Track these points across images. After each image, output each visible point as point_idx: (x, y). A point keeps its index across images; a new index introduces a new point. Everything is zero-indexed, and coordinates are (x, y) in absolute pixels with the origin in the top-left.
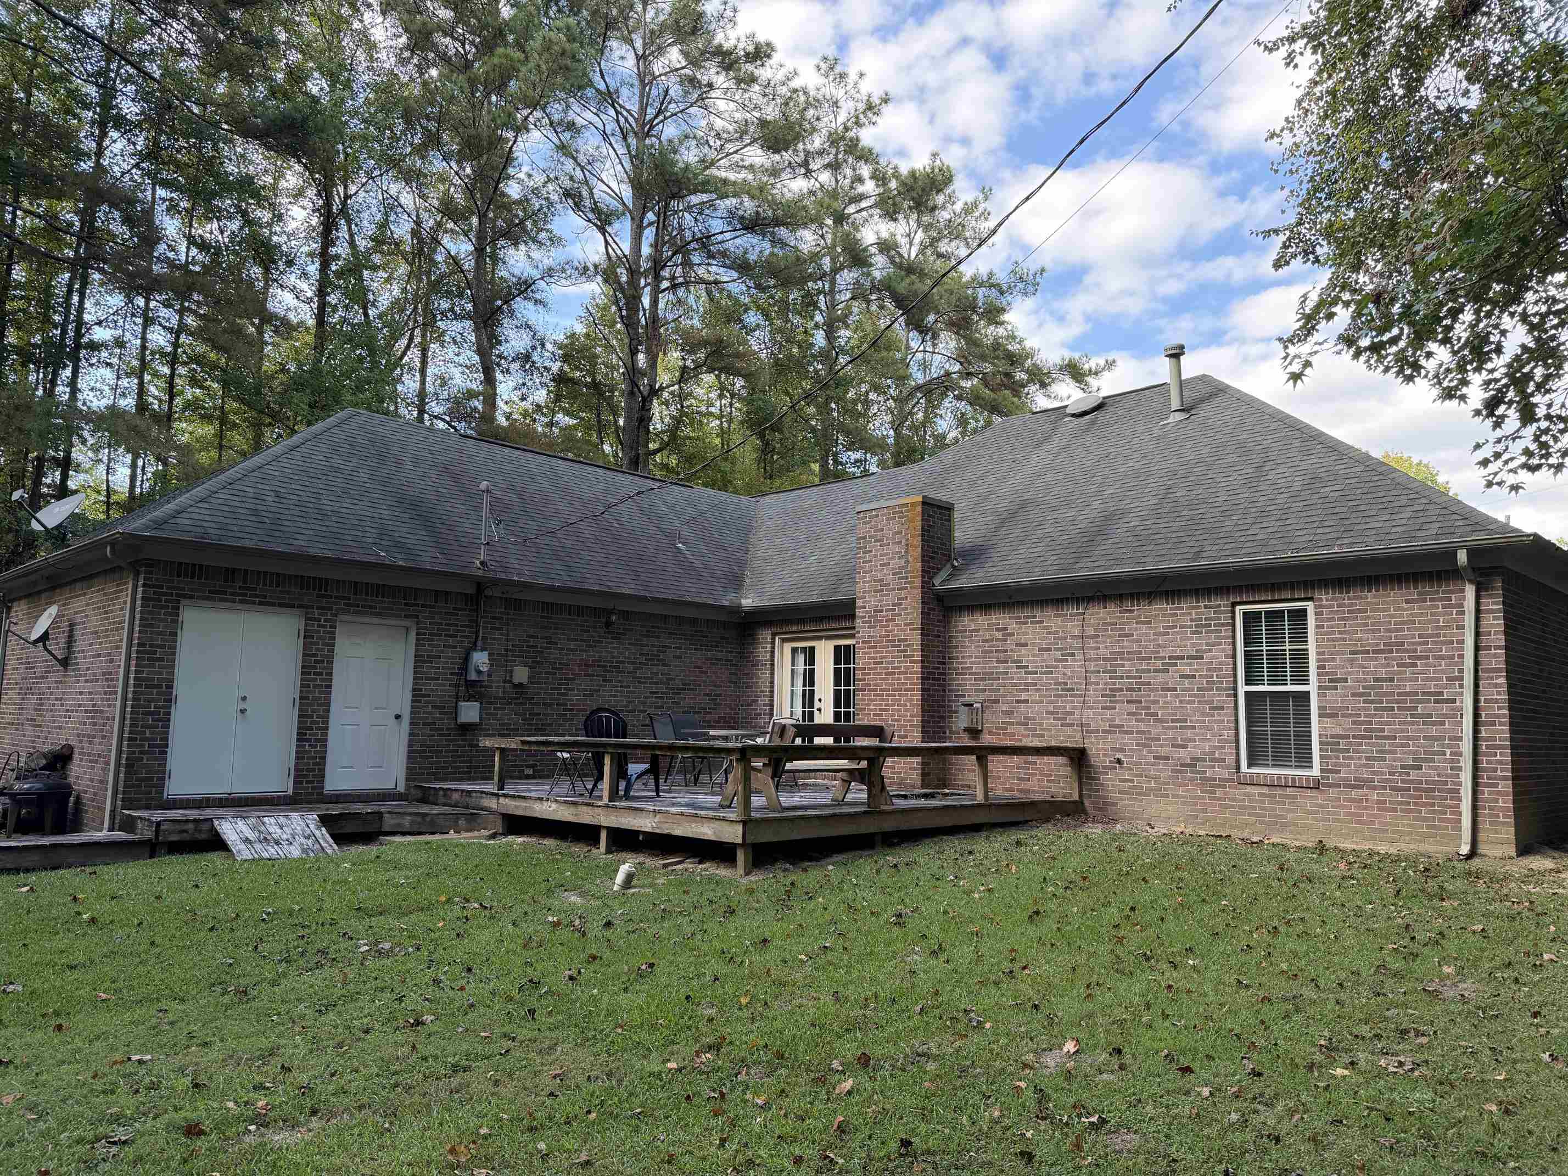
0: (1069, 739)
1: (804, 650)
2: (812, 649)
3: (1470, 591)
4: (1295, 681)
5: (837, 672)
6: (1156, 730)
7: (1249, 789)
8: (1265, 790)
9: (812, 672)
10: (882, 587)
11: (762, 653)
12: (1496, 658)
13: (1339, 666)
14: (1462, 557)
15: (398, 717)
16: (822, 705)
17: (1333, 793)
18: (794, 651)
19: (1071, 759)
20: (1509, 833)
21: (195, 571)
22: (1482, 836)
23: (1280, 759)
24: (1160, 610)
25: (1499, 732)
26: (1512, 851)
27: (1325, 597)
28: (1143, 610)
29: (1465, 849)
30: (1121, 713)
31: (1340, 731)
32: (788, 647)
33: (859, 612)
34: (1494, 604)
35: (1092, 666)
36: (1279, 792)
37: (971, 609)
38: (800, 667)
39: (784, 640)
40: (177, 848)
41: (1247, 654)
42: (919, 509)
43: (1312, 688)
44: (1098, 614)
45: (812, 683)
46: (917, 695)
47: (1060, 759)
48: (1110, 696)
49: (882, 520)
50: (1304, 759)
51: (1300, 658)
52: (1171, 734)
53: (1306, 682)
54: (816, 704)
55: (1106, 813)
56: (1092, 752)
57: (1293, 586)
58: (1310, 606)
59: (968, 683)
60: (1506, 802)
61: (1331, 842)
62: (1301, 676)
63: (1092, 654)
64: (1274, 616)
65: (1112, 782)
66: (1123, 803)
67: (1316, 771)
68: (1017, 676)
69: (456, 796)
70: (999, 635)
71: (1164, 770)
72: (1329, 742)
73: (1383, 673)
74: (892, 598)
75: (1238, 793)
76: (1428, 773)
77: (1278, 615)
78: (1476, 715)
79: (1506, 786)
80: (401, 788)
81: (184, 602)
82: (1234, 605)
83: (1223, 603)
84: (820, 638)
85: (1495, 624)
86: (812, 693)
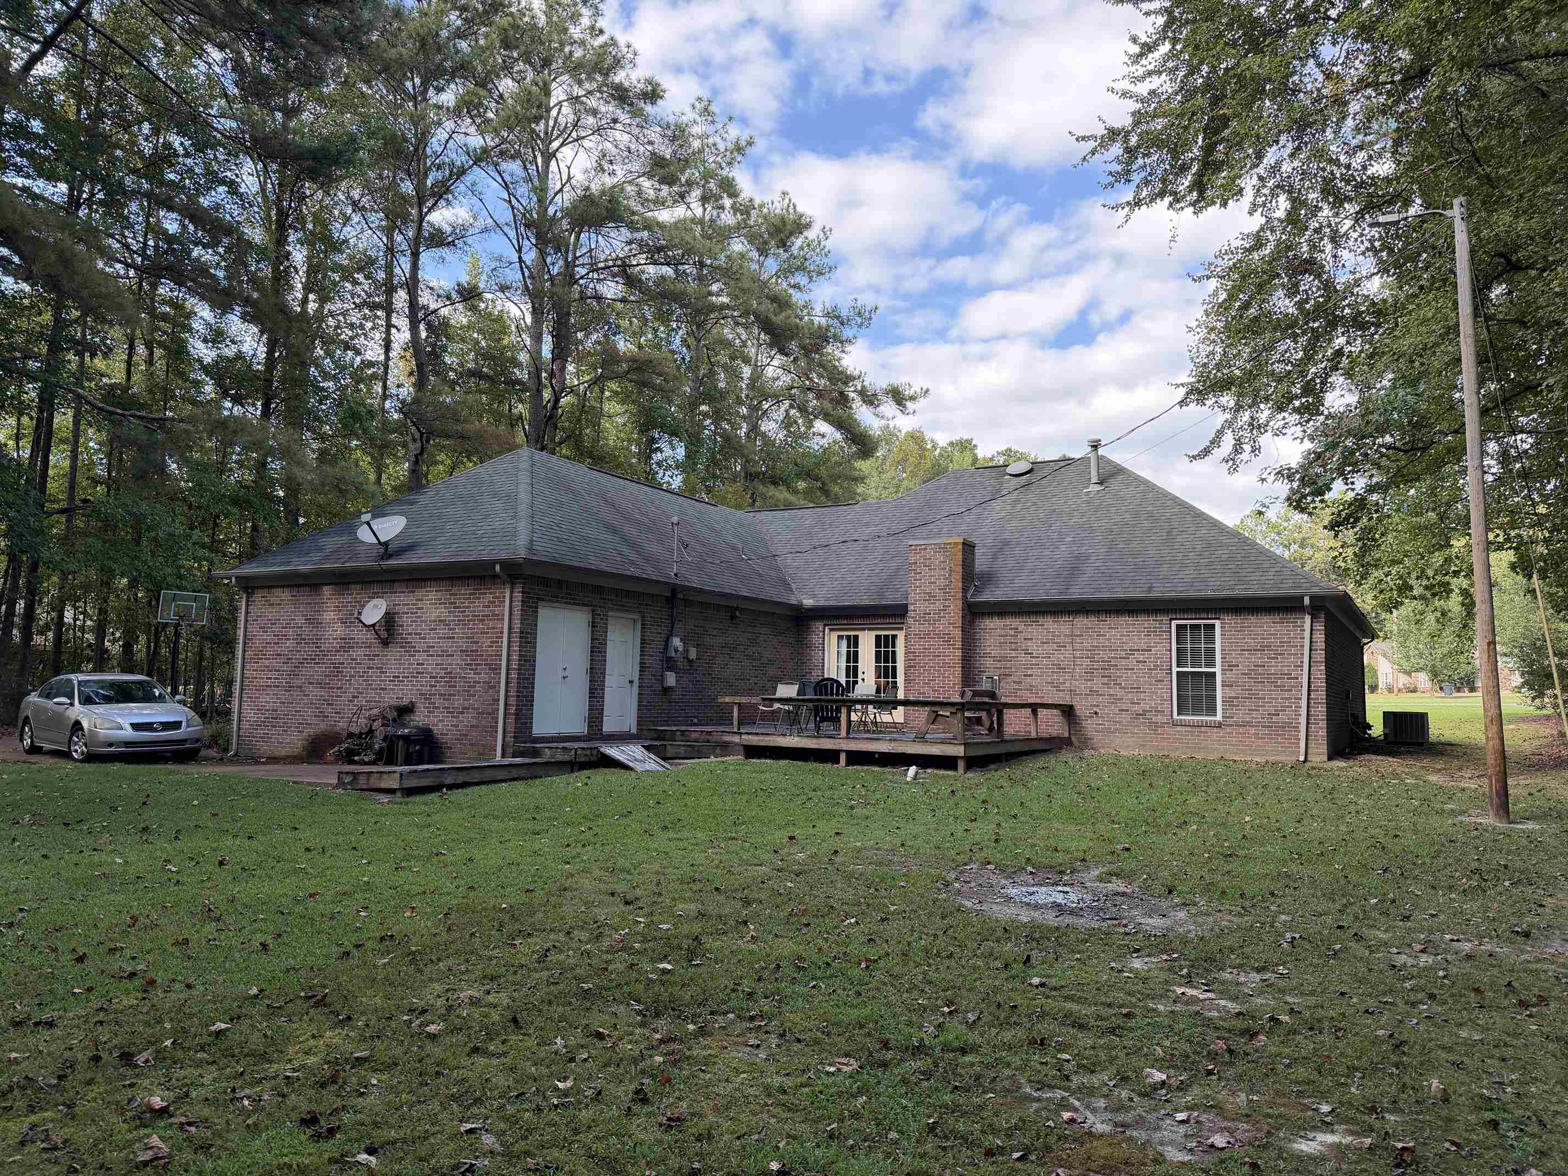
0: (1064, 699)
1: (848, 637)
2: (856, 637)
3: (1308, 619)
4: (1206, 666)
5: (878, 654)
6: (1120, 693)
7: (1179, 728)
8: (1189, 729)
9: (856, 653)
10: (930, 597)
11: (815, 639)
12: (1320, 655)
13: (1234, 657)
14: (1307, 601)
15: (631, 682)
16: (865, 676)
17: (1228, 730)
18: (840, 637)
19: (1063, 712)
20: (1324, 749)
21: (545, 582)
22: (1310, 751)
23: (1197, 710)
24: (1124, 620)
25: (1320, 695)
26: (1325, 758)
27: (1228, 618)
28: (1112, 620)
29: (1302, 758)
30: (1097, 684)
31: (1233, 695)
32: (834, 635)
33: (911, 614)
34: (1320, 626)
35: (1078, 654)
36: (1197, 729)
37: (991, 614)
38: (844, 649)
39: (831, 630)
40: (583, 766)
41: (1178, 649)
42: (960, 547)
43: (1217, 669)
44: (1082, 622)
45: (856, 660)
46: (959, 670)
47: (1055, 712)
48: (1090, 673)
49: (929, 553)
50: (1212, 710)
51: (1210, 653)
52: (1130, 696)
53: (1214, 666)
54: (860, 676)
55: (1086, 743)
56: (1077, 707)
57: (1207, 610)
58: (1218, 623)
59: (989, 663)
60: (1323, 733)
61: (1227, 756)
62: (1211, 663)
63: (1077, 646)
64: (1195, 628)
65: (1090, 726)
66: (1097, 738)
67: (1219, 717)
68: (1023, 659)
69: (694, 735)
70: (1012, 632)
71: (1125, 718)
72: (1227, 701)
73: (1259, 662)
74: (939, 605)
75: (1172, 730)
76: (1283, 717)
77: (1198, 626)
78: (1309, 686)
79: (1323, 724)
80: (634, 731)
81: (540, 603)
82: (1171, 620)
83: (1165, 619)
84: (864, 629)
85: (1320, 637)
86: (856, 668)
